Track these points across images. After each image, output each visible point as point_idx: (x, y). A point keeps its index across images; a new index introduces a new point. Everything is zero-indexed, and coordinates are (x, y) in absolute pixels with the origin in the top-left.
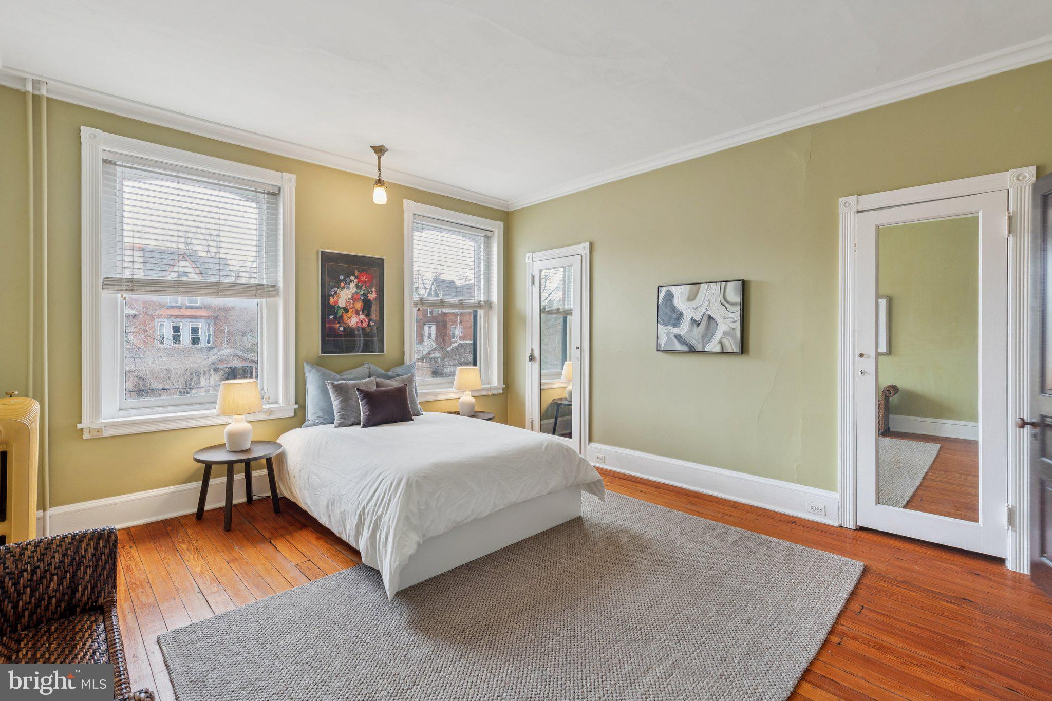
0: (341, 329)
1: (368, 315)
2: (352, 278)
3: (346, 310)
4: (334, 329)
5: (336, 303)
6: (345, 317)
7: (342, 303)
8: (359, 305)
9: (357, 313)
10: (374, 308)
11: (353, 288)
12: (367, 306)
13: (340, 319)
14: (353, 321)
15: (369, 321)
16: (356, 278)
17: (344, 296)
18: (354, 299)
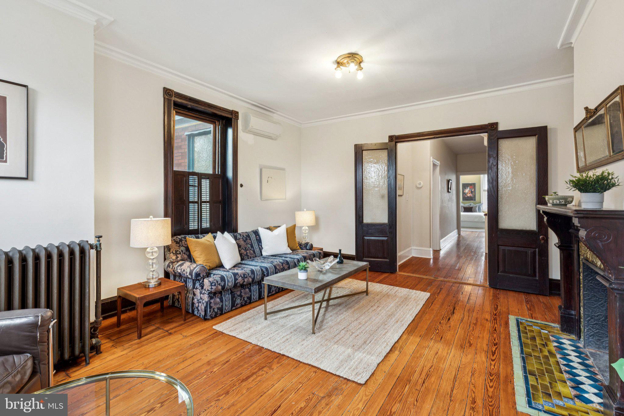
0: (466, 197)
7: (466, 192)
8: (470, 192)
9: (470, 194)
10: (474, 192)
11: (469, 189)
12: (472, 192)
13: (466, 195)
14: (469, 195)
15: (472, 195)
16: (470, 187)
17: (467, 191)
18: (469, 191)
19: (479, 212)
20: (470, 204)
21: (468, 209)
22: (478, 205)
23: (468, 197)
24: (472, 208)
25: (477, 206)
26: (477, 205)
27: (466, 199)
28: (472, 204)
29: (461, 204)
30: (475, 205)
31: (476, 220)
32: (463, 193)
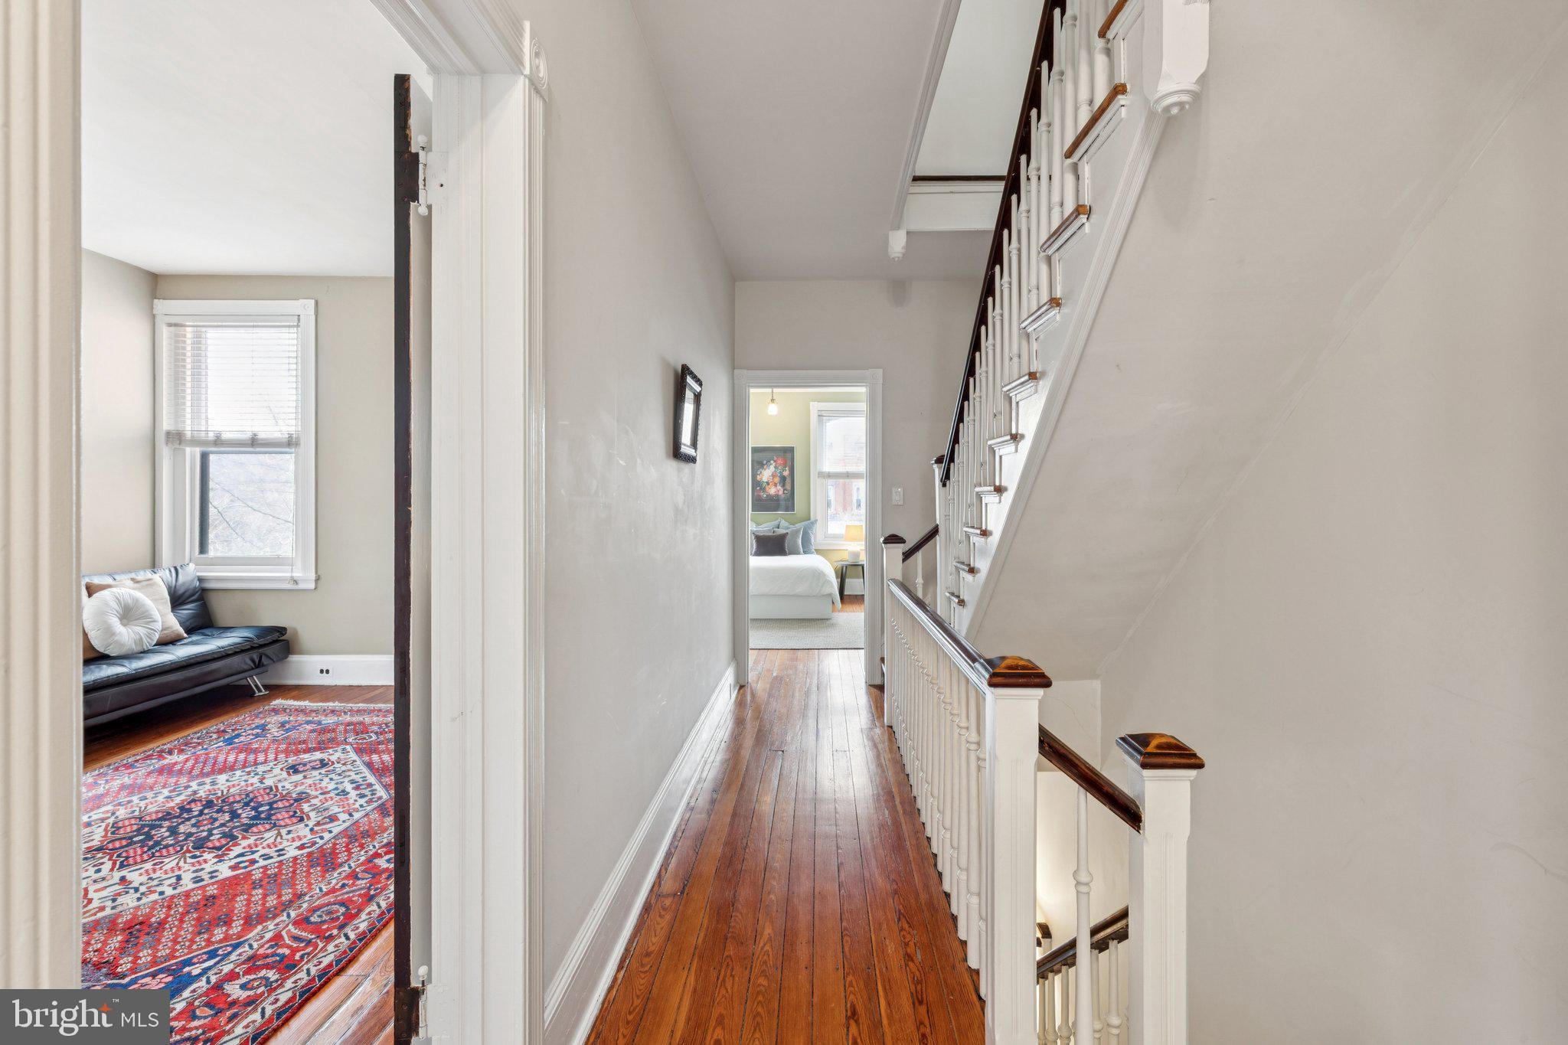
0: (765, 496)
1: (783, 486)
2: (772, 462)
3: (768, 483)
4: (760, 496)
5: (761, 479)
6: (767, 488)
7: (765, 479)
8: (777, 480)
9: (776, 485)
10: (788, 481)
11: (772, 468)
12: (783, 479)
13: (763, 489)
14: (772, 491)
15: (784, 490)
16: (775, 461)
17: (766, 474)
18: (774, 476)
19: (805, 552)
20: (776, 523)
21: (772, 545)
22: (801, 526)
23: (770, 498)
24: (783, 537)
25: (798, 531)
26: (798, 526)
27: (765, 504)
28: (784, 523)
29: (752, 527)
30: (793, 528)
31: (801, 589)
32: (757, 484)
